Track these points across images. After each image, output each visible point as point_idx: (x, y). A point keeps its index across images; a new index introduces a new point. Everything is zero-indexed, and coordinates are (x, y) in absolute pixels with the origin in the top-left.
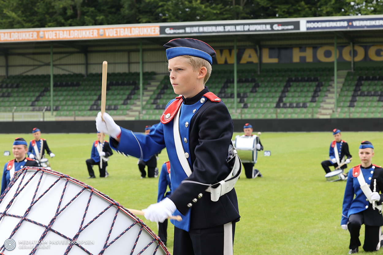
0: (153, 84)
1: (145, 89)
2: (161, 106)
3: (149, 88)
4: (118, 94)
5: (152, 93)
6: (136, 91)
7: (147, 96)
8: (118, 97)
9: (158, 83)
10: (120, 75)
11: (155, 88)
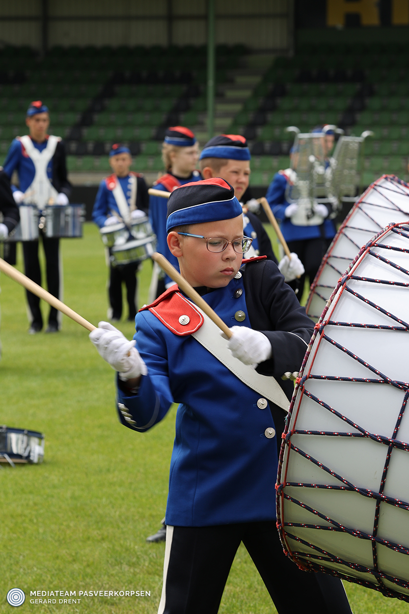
0: (240, 80)
1: (220, 96)
2: (267, 146)
3: (230, 94)
4: (139, 109)
5: (238, 107)
6: (193, 102)
7: (226, 115)
8: (140, 118)
9: (256, 80)
10: (142, 52)
11: (247, 94)
